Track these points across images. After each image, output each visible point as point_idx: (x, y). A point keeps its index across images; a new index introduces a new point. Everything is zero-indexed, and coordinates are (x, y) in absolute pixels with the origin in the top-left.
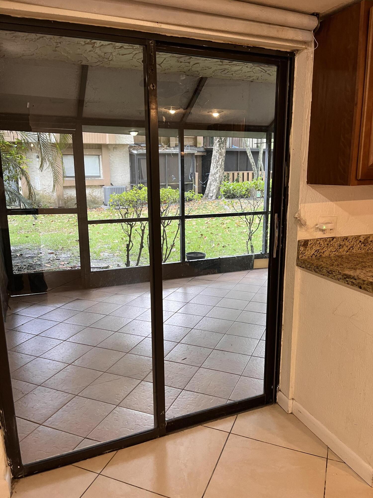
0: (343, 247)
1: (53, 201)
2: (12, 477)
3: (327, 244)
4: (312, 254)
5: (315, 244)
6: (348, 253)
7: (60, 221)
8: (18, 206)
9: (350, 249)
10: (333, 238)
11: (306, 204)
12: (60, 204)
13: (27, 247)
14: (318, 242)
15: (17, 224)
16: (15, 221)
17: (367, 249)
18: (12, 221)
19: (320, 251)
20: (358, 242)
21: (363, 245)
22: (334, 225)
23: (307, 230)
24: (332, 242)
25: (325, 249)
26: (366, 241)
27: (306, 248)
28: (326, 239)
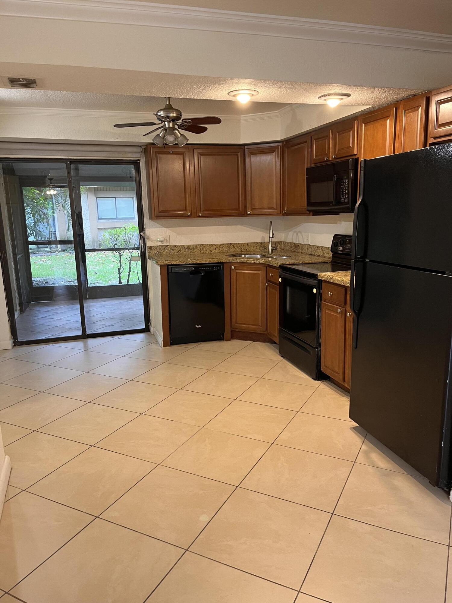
0: (174, 250)
1: (88, 243)
2: (14, 345)
3: (164, 249)
4: (155, 253)
5: (157, 248)
6: (178, 254)
7: (90, 260)
8: (55, 248)
9: (179, 251)
10: (167, 246)
11: (150, 229)
12: (95, 246)
13: (53, 278)
14: (158, 247)
15: (51, 263)
16: (50, 260)
17: (190, 252)
18: (48, 261)
19: (160, 252)
20: (183, 248)
21: (186, 250)
22: (168, 239)
23: (152, 241)
24: (167, 248)
25: (163, 251)
26: (188, 248)
27: (151, 250)
28: (163, 246)
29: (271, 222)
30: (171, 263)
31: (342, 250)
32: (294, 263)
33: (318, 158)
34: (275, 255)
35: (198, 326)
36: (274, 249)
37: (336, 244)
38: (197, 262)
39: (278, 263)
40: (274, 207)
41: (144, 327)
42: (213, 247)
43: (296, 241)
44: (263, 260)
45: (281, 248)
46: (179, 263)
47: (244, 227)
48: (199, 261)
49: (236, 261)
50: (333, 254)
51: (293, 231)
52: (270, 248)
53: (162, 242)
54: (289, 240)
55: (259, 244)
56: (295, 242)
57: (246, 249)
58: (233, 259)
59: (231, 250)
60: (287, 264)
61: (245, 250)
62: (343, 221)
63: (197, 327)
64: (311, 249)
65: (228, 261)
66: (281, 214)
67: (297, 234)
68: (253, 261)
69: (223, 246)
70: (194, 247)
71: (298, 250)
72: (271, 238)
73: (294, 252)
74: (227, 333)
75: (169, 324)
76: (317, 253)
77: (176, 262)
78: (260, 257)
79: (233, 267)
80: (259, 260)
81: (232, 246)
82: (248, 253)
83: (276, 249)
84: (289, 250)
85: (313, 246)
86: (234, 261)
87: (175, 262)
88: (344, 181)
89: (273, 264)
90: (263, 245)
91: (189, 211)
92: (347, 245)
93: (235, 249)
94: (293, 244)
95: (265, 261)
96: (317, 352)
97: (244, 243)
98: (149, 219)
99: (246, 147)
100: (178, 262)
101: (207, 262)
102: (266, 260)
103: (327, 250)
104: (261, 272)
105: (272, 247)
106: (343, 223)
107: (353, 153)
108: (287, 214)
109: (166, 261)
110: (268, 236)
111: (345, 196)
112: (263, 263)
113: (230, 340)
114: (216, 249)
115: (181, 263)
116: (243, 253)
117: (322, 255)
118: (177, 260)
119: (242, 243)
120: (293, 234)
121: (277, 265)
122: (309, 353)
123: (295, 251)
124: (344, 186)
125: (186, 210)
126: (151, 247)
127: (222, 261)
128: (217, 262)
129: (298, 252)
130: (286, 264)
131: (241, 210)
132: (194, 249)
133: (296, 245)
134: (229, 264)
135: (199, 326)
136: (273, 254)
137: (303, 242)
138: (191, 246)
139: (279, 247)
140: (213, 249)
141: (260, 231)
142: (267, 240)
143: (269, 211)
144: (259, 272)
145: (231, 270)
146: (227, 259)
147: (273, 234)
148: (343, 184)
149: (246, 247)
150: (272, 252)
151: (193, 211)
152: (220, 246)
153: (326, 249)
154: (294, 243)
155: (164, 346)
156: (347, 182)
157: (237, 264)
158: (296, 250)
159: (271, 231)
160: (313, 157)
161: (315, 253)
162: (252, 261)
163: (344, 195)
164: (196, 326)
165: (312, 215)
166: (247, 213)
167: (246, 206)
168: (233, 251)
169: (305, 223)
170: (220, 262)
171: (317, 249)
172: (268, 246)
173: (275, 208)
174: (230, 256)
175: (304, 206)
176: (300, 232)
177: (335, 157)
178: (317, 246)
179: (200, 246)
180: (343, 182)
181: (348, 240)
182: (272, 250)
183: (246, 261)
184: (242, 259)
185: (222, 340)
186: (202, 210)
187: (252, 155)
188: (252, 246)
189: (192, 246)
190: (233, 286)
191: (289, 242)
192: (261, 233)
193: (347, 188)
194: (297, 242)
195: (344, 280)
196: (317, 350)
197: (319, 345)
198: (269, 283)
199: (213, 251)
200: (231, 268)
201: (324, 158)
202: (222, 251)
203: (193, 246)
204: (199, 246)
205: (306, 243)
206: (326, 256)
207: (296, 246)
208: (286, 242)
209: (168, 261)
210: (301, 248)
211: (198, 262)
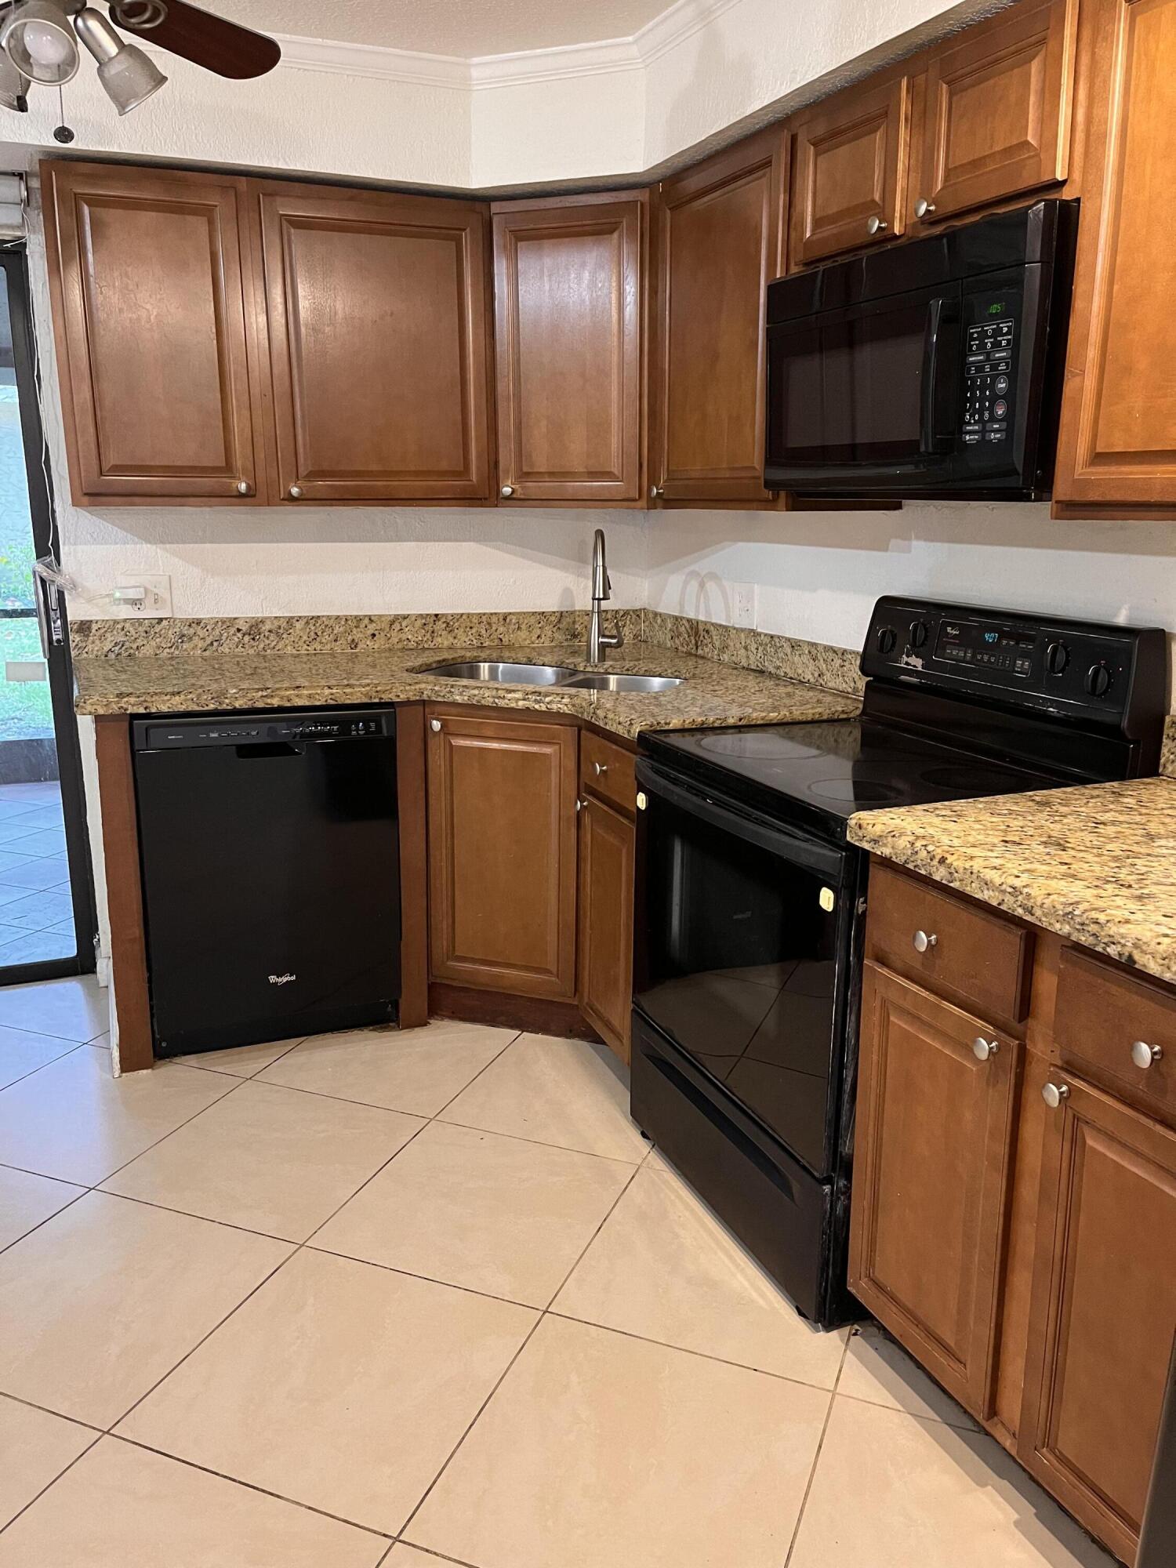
0: (191, 639)
3: (146, 632)
4: (106, 649)
5: (112, 629)
6: (207, 653)
9: (212, 644)
10: (161, 620)
11: (80, 548)
14: (120, 626)
17: (262, 646)
19: (127, 644)
20: (232, 630)
21: (247, 638)
22: (164, 593)
23: (89, 601)
24: (157, 628)
25: (139, 642)
26: (254, 629)
27: (88, 636)
28: (139, 622)
29: (600, 534)
30: (146, 708)
31: (920, 669)
32: (703, 723)
33: (829, 230)
34: (615, 671)
35: (280, 980)
36: (609, 645)
37: (889, 641)
38: (269, 701)
39: (631, 724)
40: (612, 470)
41: (75, 952)
42: (362, 626)
43: (697, 611)
44: (567, 700)
45: (636, 636)
46: (182, 708)
47: (489, 549)
48: (282, 698)
49: (451, 700)
50: (868, 684)
51: (687, 570)
52: (595, 640)
53: (135, 602)
54: (668, 605)
55: (553, 618)
56: (692, 616)
57: (501, 640)
58: (436, 688)
59: (439, 640)
60: (671, 727)
61: (497, 642)
62: (918, 538)
63: (276, 983)
64: (760, 649)
65: (413, 698)
66: (643, 503)
67: (702, 585)
68: (521, 703)
69: (404, 624)
70: (280, 627)
71: (707, 650)
72: (599, 599)
73: (689, 654)
74: (413, 993)
75: (146, 975)
76: (788, 670)
77: (168, 704)
78: (557, 675)
79: (434, 722)
80: (548, 699)
81: (440, 625)
82: (506, 654)
83: (619, 645)
84: (669, 645)
85: (772, 637)
86: (440, 699)
87: (164, 702)
88: (989, 329)
89: (610, 723)
90: (569, 623)
91: (245, 471)
92: (944, 649)
93: (455, 638)
94: (684, 622)
95: (574, 705)
96: (828, 1198)
97: (492, 614)
98: (74, 504)
99: (495, 207)
100: (178, 704)
101: (318, 703)
102: (577, 701)
103: (838, 662)
104: (557, 747)
105: (604, 636)
106: (918, 545)
107: (1046, 178)
108: (668, 502)
109: (120, 695)
110: (586, 588)
111: (991, 409)
112: (564, 714)
113: (425, 1024)
114: (374, 635)
115: (197, 708)
116: (483, 655)
117: (812, 680)
118: (173, 694)
119: (484, 614)
120: (686, 583)
121: (629, 731)
122: (786, 1188)
123: (693, 651)
124: (988, 354)
125: (228, 469)
126: (84, 627)
127: (386, 698)
128: (365, 700)
129: (703, 657)
130: (666, 728)
131: (474, 478)
132: (280, 636)
133: (697, 628)
134: (421, 708)
135: (285, 979)
136: (608, 663)
137: (728, 617)
138: (268, 622)
139: (627, 633)
140: (362, 636)
141: (555, 567)
142: (584, 602)
143: (591, 487)
144: (547, 750)
145: (430, 735)
146: (408, 688)
147: (607, 585)
148: (982, 346)
149: (501, 629)
150: (602, 657)
151: (260, 474)
152: (392, 623)
153: (831, 655)
154: (689, 620)
155: (123, 1070)
156: (1007, 334)
157: (453, 710)
158: (697, 648)
159: (600, 570)
160: (803, 232)
161: (778, 668)
162: (518, 700)
163: (982, 405)
164: (273, 979)
165: (787, 510)
166: (498, 491)
167: (496, 463)
168: (446, 643)
169: (736, 540)
170: (377, 700)
171: (788, 650)
172: (588, 629)
173: (616, 472)
174: (426, 669)
175: (746, 468)
176: (713, 576)
177: (928, 211)
178: (789, 640)
179: (307, 623)
180: (983, 335)
181: (953, 625)
182: (603, 647)
183: (491, 700)
184: (476, 692)
185: (393, 1021)
186: (302, 471)
187: (519, 244)
188: (523, 627)
189: (272, 624)
190: (439, 805)
191: (670, 616)
192: (560, 574)
193: (1002, 367)
194: (702, 618)
195: (1034, 892)
196: (827, 1188)
197: (843, 1166)
198: (589, 801)
199: (361, 645)
200: (427, 727)
201: (866, 226)
202: (400, 646)
203: (276, 623)
204: (303, 622)
205: (739, 621)
206: (830, 685)
207: (697, 631)
208: (656, 614)
209: (132, 700)
210: (717, 644)
211: (276, 702)
